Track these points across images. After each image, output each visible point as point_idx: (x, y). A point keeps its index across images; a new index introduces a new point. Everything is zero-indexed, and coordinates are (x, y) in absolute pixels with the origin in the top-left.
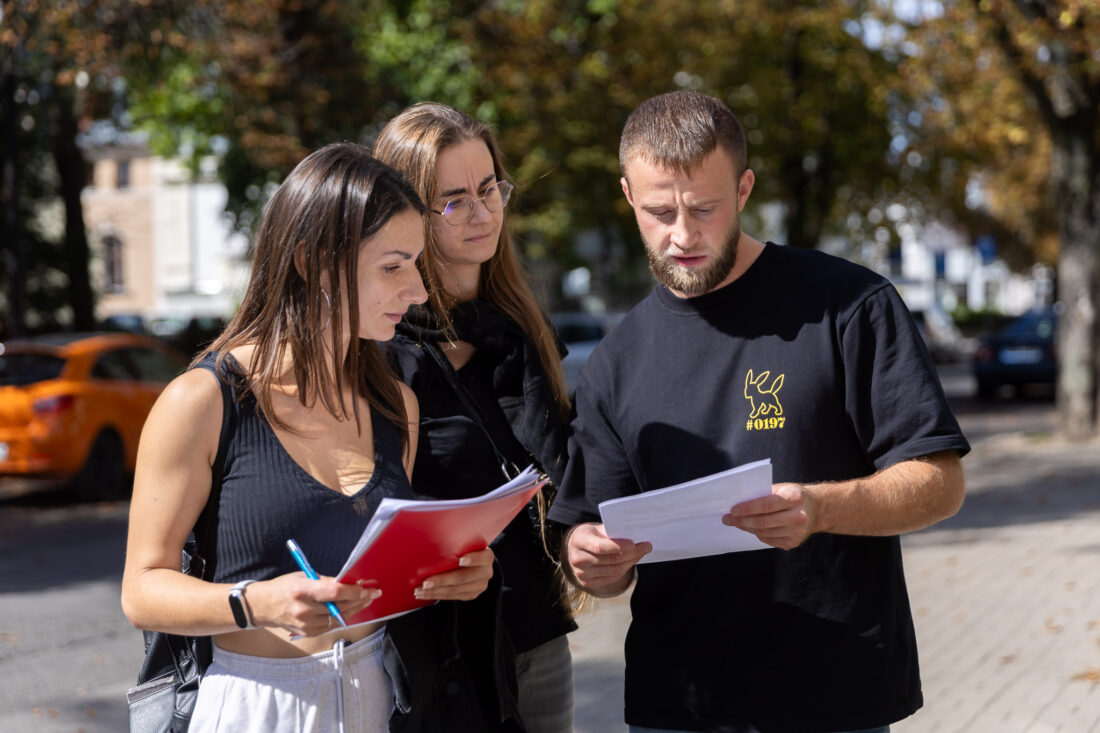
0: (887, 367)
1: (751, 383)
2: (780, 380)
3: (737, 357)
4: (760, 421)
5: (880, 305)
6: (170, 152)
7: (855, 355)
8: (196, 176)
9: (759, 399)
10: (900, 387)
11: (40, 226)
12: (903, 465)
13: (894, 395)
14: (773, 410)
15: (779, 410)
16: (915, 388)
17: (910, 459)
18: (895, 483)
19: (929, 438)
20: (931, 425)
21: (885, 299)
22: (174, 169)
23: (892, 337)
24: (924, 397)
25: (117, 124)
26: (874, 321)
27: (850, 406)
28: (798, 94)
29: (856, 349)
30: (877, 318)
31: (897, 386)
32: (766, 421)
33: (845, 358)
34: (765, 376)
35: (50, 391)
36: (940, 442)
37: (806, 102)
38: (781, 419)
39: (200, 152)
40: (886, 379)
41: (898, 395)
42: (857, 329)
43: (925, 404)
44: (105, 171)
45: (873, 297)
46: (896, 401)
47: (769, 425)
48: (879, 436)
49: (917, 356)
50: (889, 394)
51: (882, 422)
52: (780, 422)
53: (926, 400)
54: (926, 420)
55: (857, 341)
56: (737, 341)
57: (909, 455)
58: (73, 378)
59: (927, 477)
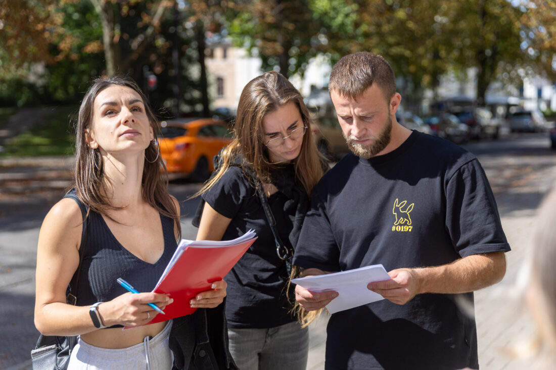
0: (469, 204)
1: (397, 206)
2: (412, 206)
3: (391, 191)
4: (400, 227)
5: (469, 170)
6: (241, 45)
7: (453, 197)
8: (250, 55)
9: (400, 215)
10: (475, 215)
11: (190, 74)
12: (472, 257)
13: (472, 219)
14: (406, 222)
15: (410, 222)
16: (483, 217)
17: (477, 254)
18: (467, 268)
19: (488, 244)
20: (490, 237)
21: (472, 167)
22: (242, 52)
23: (473, 188)
24: (487, 222)
25: (220, 35)
26: (465, 179)
27: (448, 223)
28: (484, 24)
29: (454, 193)
30: (467, 177)
31: (474, 214)
32: (402, 227)
33: (447, 197)
34: (404, 203)
35: (182, 141)
36: (494, 247)
37: (488, 28)
38: (410, 227)
39: (253, 46)
40: (468, 210)
41: (474, 219)
42: (455, 182)
43: (488, 226)
44: (218, 52)
45: (465, 166)
46: (473, 222)
47: (404, 229)
48: (463, 239)
49: (486, 199)
50: (469, 218)
51: (464, 233)
52: (410, 228)
53: (489, 224)
54: (487, 235)
55: (454, 189)
56: (391, 182)
57: (477, 252)
58: (191, 136)
59: (485, 265)
